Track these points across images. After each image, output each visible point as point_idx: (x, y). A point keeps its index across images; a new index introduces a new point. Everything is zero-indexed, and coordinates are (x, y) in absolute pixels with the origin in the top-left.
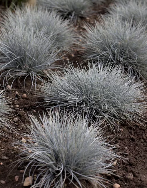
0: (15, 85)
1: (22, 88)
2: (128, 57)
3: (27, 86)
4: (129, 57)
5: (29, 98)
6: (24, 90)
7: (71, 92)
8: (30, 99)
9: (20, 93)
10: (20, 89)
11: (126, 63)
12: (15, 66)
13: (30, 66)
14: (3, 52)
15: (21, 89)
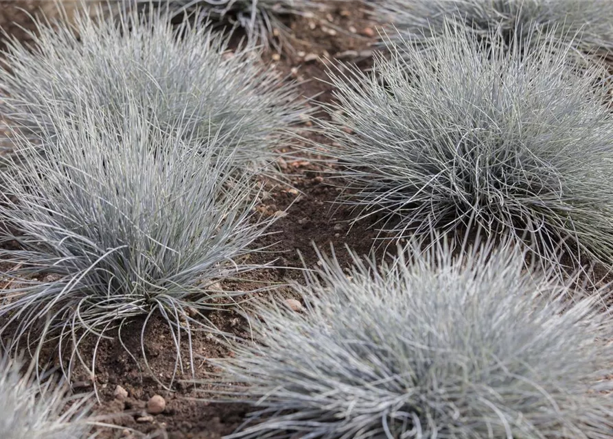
0: (106, 356)
1: (136, 367)
2: (524, 186)
3: (155, 356)
4: (529, 183)
5: (176, 408)
6: (146, 374)
7: (350, 376)
8: (178, 413)
9: (133, 390)
10: (130, 370)
11: (522, 211)
12: (94, 285)
13: (154, 275)
14: (45, 240)
15: (134, 373)
